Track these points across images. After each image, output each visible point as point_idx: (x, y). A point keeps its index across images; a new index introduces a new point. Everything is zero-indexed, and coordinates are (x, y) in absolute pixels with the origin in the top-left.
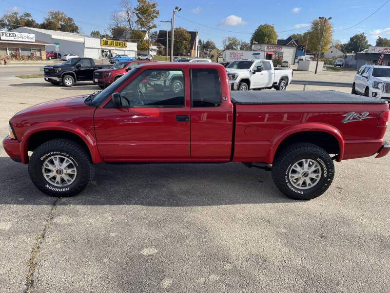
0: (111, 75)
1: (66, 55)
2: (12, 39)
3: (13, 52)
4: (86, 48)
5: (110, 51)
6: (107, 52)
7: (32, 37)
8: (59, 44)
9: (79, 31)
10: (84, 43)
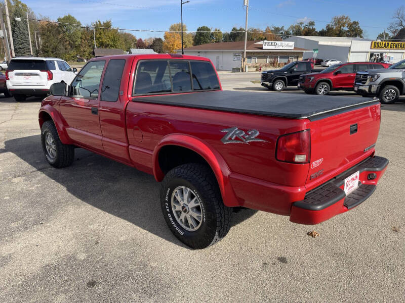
0: (313, 80)
1: (327, 61)
2: (273, 47)
3: (272, 60)
4: (352, 52)
5: (381, 54)
6: (378, 55)
7: (291, 45)
8: (317, 50)
9: (362, 35)
10: (350, 48)
